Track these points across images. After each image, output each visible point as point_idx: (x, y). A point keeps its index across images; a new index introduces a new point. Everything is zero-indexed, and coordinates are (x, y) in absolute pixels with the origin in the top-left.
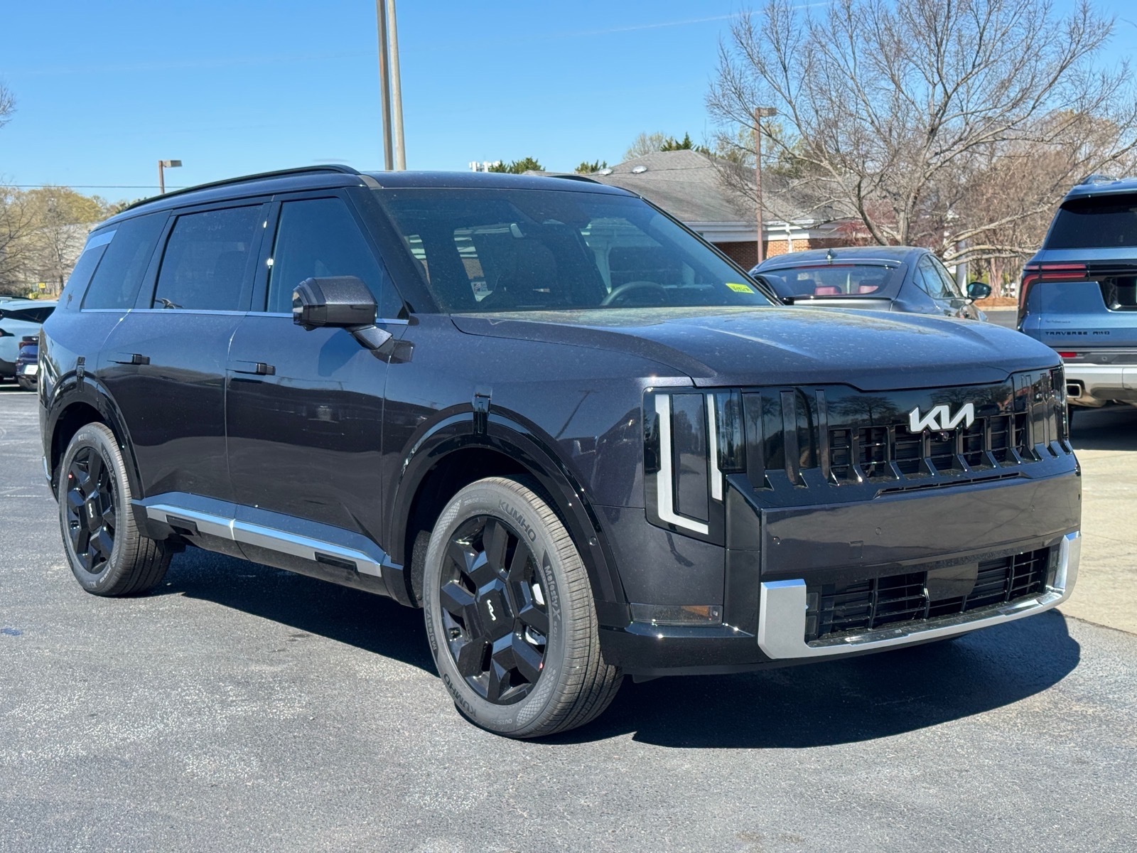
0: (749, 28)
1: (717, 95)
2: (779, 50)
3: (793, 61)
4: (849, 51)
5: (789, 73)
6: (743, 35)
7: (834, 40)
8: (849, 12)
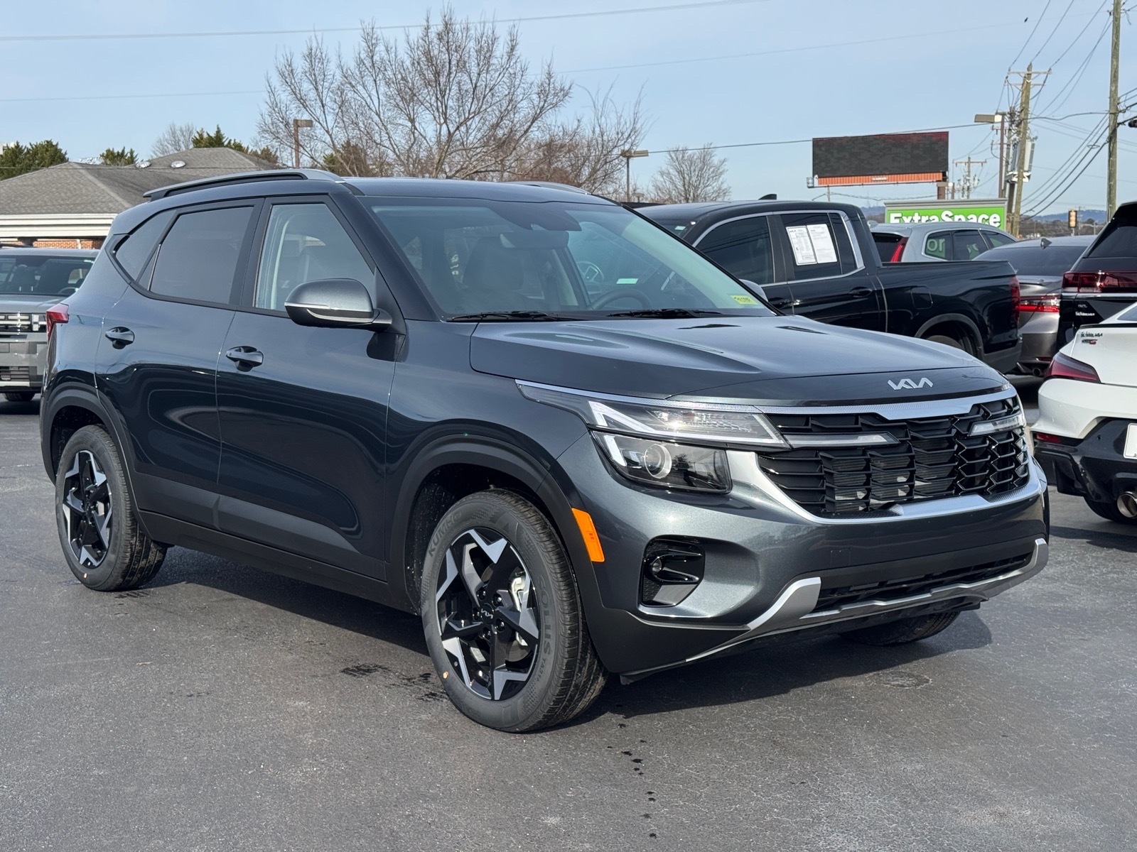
0: (292, 70)
1: (266, 122)
2: (317, 89)
3: (328, 99)
4: (374, 92)
5: (326, 107)
6: (287, 75)
7: (361, 83)
8: (373, 61)
